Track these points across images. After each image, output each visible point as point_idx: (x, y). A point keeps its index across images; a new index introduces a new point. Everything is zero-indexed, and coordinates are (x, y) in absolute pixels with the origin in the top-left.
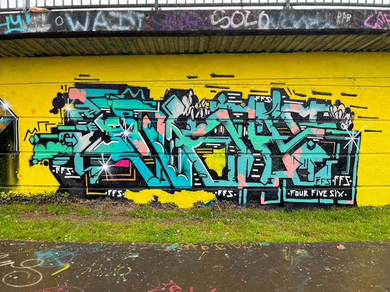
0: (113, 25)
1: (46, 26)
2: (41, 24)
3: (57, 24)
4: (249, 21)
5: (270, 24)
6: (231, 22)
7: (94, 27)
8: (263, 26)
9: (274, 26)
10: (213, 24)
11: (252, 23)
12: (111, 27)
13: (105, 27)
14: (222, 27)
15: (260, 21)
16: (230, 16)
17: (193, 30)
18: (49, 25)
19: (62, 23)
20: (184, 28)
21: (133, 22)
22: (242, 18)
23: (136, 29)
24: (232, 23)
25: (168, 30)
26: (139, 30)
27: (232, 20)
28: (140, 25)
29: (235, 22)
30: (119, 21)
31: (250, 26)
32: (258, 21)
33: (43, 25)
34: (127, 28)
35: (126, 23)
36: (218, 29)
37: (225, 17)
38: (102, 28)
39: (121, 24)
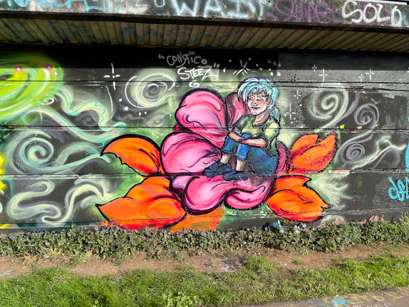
0: (229, 11)
1: (141, 7)
2: (134, 3)
3: (156, 4)
4: (381, 16)
5: (403, 22)
6: (363, 16)
7: (205, 13)
8: (396, 23)
9: (406, 23)
10: (344, 17)
11: (385, 19)
12: (226, 14)
13: (218, 14)
14: (354, 21)
15: (393, 17)
16: (362, 9)
17: (323, 22)
18: (146, 5)
19: (164, 4)
20: (312, 20)
21: (253, 10)
22: (375, 12)
23: (257, 18)
24: (365, 18)
25: (294, 21)
26: (260, 19)
27: (365, 14)
28: (261, 13)
29: (368, 16)
30: (236, 6)
31: (383, 22)
32: (390, 17)
33: (136, 5)
34: (246, 16)
35: (245, 9)
36: (350, 23)
37: (357, 10)
38: (215, 14)
39: (238, 10)
